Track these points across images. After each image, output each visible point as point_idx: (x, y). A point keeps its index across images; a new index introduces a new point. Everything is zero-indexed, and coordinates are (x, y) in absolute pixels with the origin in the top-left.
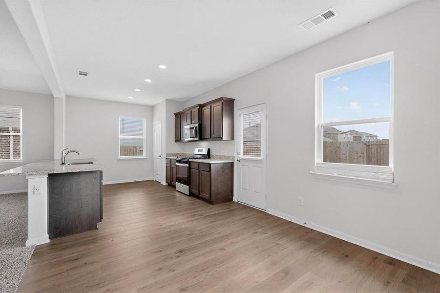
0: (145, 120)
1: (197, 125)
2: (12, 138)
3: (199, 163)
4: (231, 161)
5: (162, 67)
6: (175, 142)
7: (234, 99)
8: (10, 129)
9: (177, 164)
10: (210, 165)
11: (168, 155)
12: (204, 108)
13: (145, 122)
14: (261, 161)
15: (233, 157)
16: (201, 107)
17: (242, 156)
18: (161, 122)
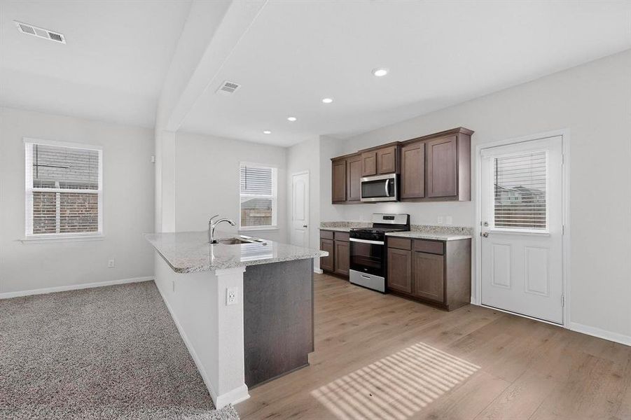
0: (276, 169)
1: (394, 176)
2: (58, 196)
3: (412, 240)
4: (466, 237)
5: (381, 73)
6: (334, 202)
7: (474, 132)
8: (57, 184)
9: (351, 239)
10: (444, 243)
11: (324, 224)
12: (403, 149)
13: (274, 171)
14: (548, 236)
15: (471, 231)
16: (400, 145)
17: (492, 227)
18: (308, 172)
